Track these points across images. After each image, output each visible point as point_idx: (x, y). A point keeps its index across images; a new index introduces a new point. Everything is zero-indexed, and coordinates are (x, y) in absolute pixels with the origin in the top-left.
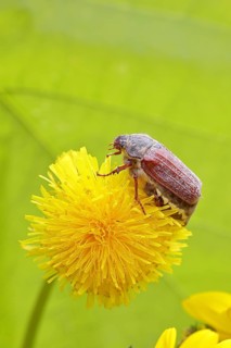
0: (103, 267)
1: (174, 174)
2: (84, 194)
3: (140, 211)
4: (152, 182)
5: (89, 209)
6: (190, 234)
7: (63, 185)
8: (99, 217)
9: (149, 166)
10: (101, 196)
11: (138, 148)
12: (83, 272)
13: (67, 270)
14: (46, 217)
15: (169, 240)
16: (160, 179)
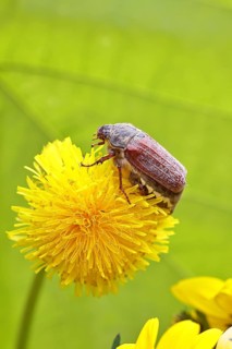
0: (88, 257)
1: (158, 163)
2: (68, 186)
3: (125, 201)
4: (136, 172)
5: (74, 200)
6: (177, 222)
7: (48, 176)
8: (84, 207)
9: (133, 156)
10: (85, 187)
11: (121, 138)
12: (69, 263)
13: (53, 260)
16: (144, 169)
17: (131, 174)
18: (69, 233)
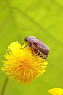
1: (42, 46)
2: (18, 55)
3: (34, 58)
5: (20, 58)
6: (48, 63)
7: (12, 52)
8: (23, 60)
10: (23, 55)
11: (31, 39)
12: (19, 76)
14: (8, 61)
15: (42, 65)
16: (38, 47)
17: (35, 49)
18: (19, 67)
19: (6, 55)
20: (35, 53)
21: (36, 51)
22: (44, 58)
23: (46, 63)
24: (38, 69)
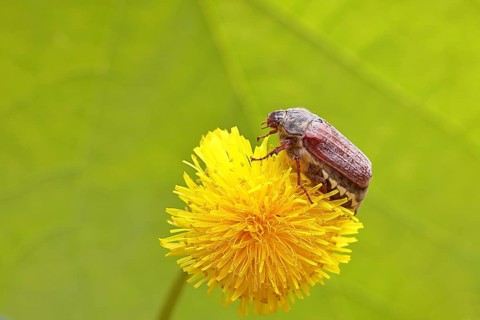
0: (261, 270)
1: (342, 152)
2: (239, 186)
4: (317, 164)
5: (244, 202)
6: (361, 226)
7: (213, 175)
8: (257, 211)
10: (259, 187)
11: (297, 123)
13: (218, 274)
14: (190, 210)
15: (337, 235)
16: (326, 158)
17: (311, 166)
18: (239, 241)
19: (186, 186)
20: (309, 182)
21: (314, 174)
22: (348, 205)
23: (354, 226)
24: (319, 252)
